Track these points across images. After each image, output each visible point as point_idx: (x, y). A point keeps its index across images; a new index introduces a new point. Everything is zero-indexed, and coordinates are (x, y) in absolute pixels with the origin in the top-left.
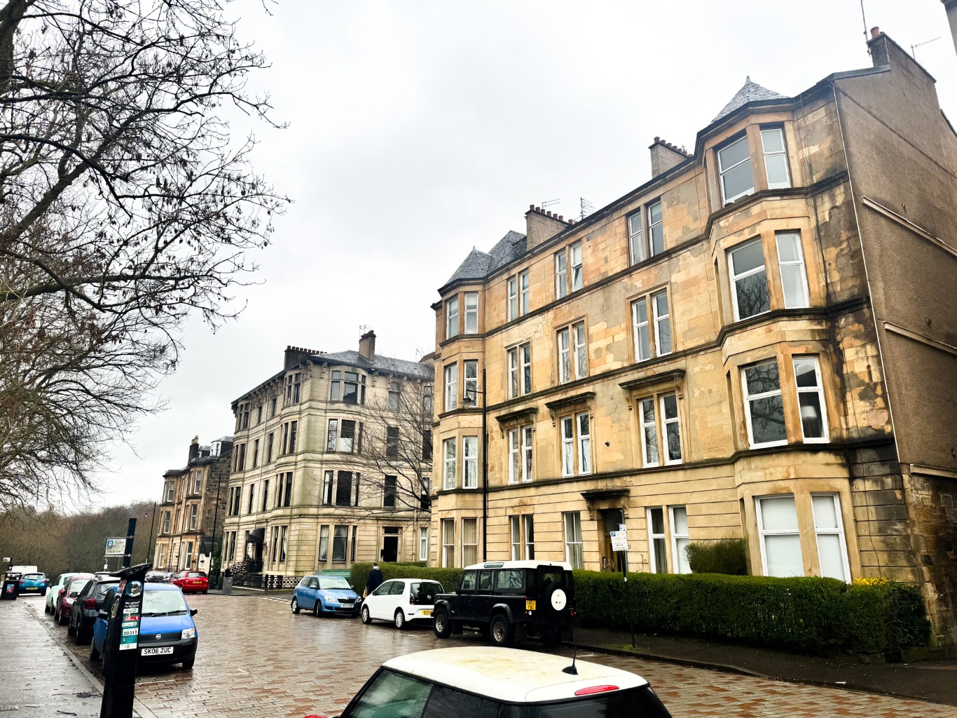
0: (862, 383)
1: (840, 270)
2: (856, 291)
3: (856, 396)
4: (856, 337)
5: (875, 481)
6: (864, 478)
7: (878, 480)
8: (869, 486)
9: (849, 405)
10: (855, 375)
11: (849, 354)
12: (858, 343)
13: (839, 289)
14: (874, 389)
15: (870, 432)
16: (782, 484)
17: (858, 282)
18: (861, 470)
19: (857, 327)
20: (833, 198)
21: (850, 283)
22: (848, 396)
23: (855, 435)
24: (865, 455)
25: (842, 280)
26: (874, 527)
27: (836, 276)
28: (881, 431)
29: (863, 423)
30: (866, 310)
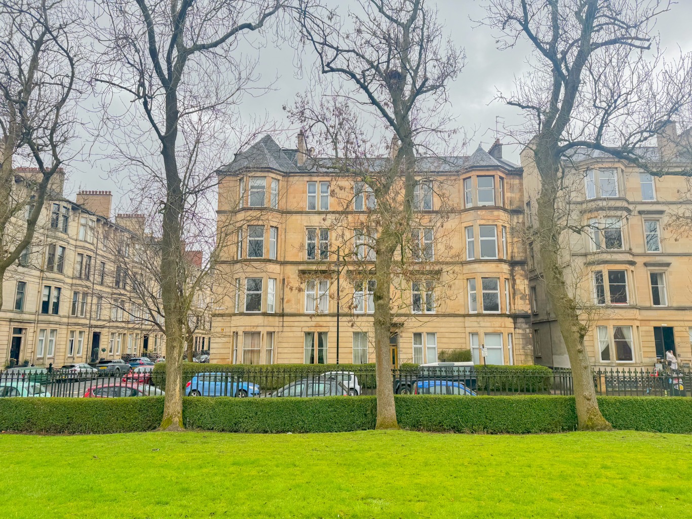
0: (522, 293)
1: (518, 248)
2: (523, 258)
3: (519, 298)
4: (521, 276)
5: (523, 330)
6: (519, 328)
7: (524, 329)
8: (521, 331)
9: (516, 301)
10: (519, 290)
11: (518, 281)
12: (522, 278)
13: (516, 255)
14: (526, 297)
15: (523, 312)
16: (498, 329)
17: (524, 255)
18: (518, 325)
19: (522, 272)
20: (518, 218)
21: (521, 255)
22: (516, 297)
23: (517, 312)
24: (520, 320)
25: (518, 253)
26: (521, 346)
27: (516, 250)
28: (527, 312)
29: (520, 308)
30: (526, 267)
